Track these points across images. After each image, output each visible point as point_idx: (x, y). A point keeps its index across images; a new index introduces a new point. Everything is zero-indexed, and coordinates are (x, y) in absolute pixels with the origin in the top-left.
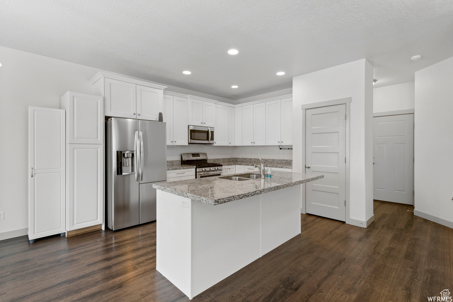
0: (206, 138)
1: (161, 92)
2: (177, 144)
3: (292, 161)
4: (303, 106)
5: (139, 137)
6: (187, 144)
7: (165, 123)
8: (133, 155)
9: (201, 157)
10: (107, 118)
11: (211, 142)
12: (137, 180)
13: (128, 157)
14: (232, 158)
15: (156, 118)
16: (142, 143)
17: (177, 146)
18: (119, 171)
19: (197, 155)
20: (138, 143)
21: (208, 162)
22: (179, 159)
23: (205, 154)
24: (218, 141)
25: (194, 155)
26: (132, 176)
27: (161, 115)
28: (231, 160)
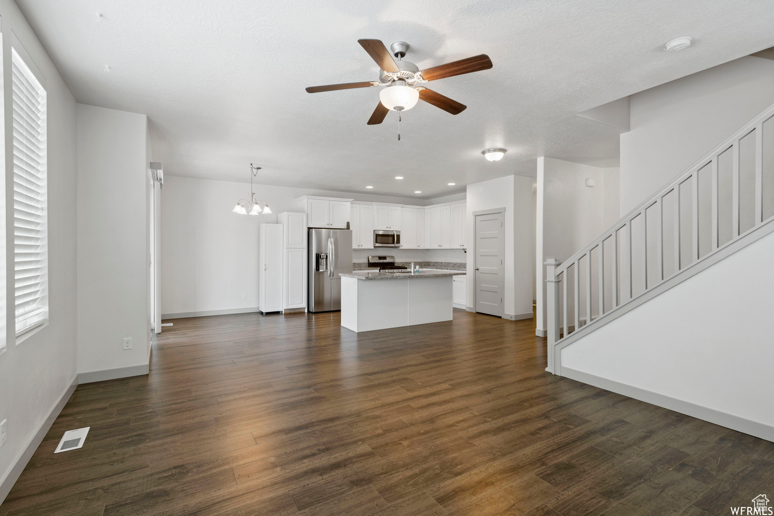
0: (391, 242)
1: (349, 204)
2: (363, 248)
3: (466, 264)
4: (473, 212)
5: (331, 243)
6: (373, 248)
7: (352, 231)
8: (327, 256)
9: (388, 260)
10: (309, 229)
11: (397, 245)
12: (330, 276)
13: (323, 258)
14: (424, 262)
15: (345, 226)
16: (333, 247)
17: (363, 249)
18: (318, 268)
19: (385, 258)
20: (330, 247)
21: (396, 265)
22: (366, 261)
23: (393, 257)
24: (404, 244)
25: (380, 258)
26: (325, 273)
27: (348, 223)
28: (423, 264)
